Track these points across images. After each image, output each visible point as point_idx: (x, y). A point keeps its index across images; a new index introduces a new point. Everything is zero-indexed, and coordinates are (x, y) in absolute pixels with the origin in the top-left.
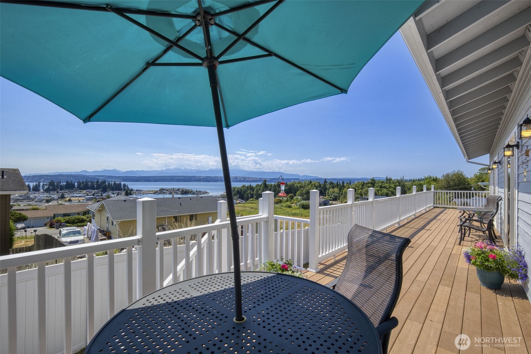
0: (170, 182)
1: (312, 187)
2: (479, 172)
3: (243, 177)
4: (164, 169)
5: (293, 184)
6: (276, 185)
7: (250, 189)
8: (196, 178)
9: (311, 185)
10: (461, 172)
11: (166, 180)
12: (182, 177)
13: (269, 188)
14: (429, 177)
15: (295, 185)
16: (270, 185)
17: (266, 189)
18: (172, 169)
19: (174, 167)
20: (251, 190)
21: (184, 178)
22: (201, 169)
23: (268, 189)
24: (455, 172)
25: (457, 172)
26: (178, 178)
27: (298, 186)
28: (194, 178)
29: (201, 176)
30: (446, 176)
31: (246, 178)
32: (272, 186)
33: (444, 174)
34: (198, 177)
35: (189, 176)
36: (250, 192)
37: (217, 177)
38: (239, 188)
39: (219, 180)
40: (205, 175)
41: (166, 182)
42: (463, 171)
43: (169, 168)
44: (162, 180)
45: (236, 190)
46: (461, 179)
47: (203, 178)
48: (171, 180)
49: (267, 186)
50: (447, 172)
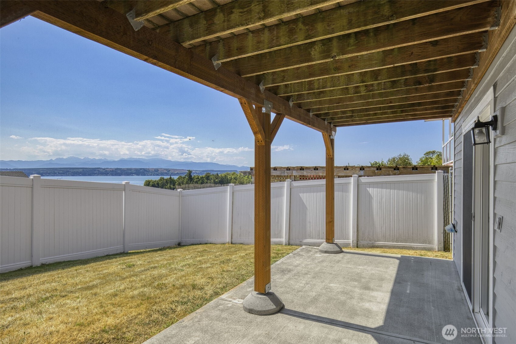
0: (62, 176)
1: (248, 178)
2: (424, 156)
3: (166, 169)
4: (53, 159)
5: (225, 176)
6: (204, 177)
7: (171, 182)
8: (101, 170)
9: (246, 176)
10: (407, 156)
11: (56, 174)
12: (81, 170)
13: (195, 180)
14: (375, 163)
15: (228, 177)
16: (197, 177)
17: (191, 182)
18: (65, 159)
19: (69, 156)
20: (171, 184)
21: (83, 170)
22: (109, 159)
23: (193, 182)
24: (401, 156)
25: (403, 156)
26: (75, 170)
27: (232, 177)
28: (98, 170)
29: (108, 168)
30: (391, 160)
31: (170, 170)
32: (198, 178)
33: (390, 159)
34: (104, 169)
35: (90, 168)
36: (170, 186)
37: (131, 169)
38: (155, 181)
39: (133, 173)
40: (113, 167)
41: (56, 176)
42: (408, 155)
43: (61, 157)
44: (49, 174)
45: (150, 184)
46: (407, 163)
47: (110, 171)
48: (63, 174)
49: (192, 179)
50: (393, 156)
